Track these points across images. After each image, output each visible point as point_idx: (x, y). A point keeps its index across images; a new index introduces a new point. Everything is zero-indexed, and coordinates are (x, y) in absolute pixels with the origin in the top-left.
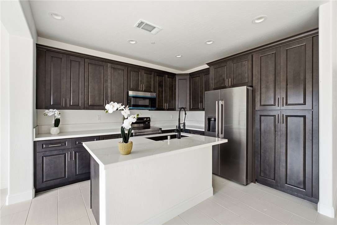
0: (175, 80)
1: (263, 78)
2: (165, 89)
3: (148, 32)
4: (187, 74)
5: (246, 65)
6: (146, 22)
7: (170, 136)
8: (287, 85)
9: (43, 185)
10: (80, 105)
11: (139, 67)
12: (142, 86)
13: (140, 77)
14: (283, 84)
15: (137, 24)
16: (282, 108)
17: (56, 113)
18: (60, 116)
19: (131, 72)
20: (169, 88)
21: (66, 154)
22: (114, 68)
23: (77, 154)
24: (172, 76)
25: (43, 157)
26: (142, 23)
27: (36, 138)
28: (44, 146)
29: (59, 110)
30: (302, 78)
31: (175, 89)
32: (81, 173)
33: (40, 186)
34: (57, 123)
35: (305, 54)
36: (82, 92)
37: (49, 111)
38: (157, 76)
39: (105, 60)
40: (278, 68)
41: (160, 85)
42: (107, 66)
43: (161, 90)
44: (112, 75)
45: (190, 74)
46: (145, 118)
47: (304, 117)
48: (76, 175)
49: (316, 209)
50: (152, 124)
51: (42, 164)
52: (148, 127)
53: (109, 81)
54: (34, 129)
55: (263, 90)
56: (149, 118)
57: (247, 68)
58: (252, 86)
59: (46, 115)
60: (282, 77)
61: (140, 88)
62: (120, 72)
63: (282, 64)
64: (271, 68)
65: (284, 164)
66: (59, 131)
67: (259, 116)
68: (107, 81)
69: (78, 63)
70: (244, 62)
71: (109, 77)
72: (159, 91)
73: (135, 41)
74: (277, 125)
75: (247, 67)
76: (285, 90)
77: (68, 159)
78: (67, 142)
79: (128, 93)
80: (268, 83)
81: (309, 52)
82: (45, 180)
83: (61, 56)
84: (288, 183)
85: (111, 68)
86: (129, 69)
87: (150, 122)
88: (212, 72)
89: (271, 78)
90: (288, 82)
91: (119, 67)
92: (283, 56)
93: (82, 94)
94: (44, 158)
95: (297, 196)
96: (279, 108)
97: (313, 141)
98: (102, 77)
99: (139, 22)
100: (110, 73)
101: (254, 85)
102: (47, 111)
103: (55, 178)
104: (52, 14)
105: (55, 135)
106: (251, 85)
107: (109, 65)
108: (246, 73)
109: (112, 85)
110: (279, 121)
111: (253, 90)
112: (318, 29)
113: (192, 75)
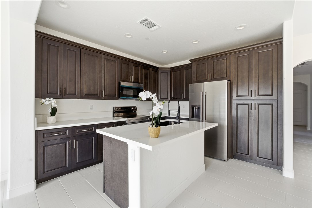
0: (158, 73)
1: (239, 74)
2: (150, 81)
3: (148, 28)
4: (169, 68)
5: (225, 63)
6: (150, 19)
7: (173, 122)
8: (258, 80)
9: (45, 176)
10: (76, 95)
11: (129, 60)
12: (132, 77)
13: (130, 69)
14: (256, 80)
15: (141, 20)
16: (254, 98)
17: (53, 102)
18: (56, 105)
19: (122, 64)
20: (153, 80)
21: (67, 142)
22: (107, 60)
23: (77, 142)
24: (156, 69)
25: (44, 147)
26: (146, 20)
27: (37, 127)
28: (45, 136)
29: (56, 99)
30: (270, 75)
31: (158, 81)
32: (80, 161)
33: (41, 176)
34: (54, 112)
35: (272, 57)
36: (77, 82)
37: (45, 100)
38: (144, 68)
39: (99, 51)
40: (251, 66)
41: (146, 77)
42: (101, 57)
43: (146, 81)
44: (105, 66)
45: (171, 68)
46: (132, 107)
47: (272, 105)
48: (76, 163)
49: (282, 174)
50: (138, 113)
51: (43, 154)
52: (135, 116)
53: (103, 72)
54: (36, 118)
55: (239, 84)
56: (136, 107)
57: (225, 66)
58: (230, 81)
59: (43, 104)
60: (254, 73)
61: (130, 79)
62: (112, 63)
63: (254, 64)
64: (246, 67)
65: (256, 142)
66: (55, 120)
67: (236, 105)
68: (101, 71)
69: (74, 52)
70: (224, 60)
71: (103, 68)
72: (145, 83)
73: (132, 36)
74: (250, 112)
75: (226, 64)
76: (257, 84)
77: (69, 148)
78: (67, 131)
79: (119, 83)
80: (243, 78)
81: (275, 56)
82: (46, 170)
83: (57, 44)
84: (259, 156)
85: (105, 59)
86: (120, 61)
87: (136, 111)
88: (194, 67)
89: (246, 74)
90: (259, 78)
91: (112, 58)
92: (256, 58)
93: (77, 84)
94: (46, 148)
95: (265, 165)
96: (252, 98)
97: (278, 122)
98: (97, 67)
99: (143, 19)
100: (104, 65)
101: (231, 80)
102: (43, 100)
103: (56, 168)
104: (58, 2)
105: (52, 125)
106: (229, 79)
107: (103, 56)
108: (224, 70)
109: (105, 75)
110: (252, 108)
111: (230, 84)
112: (282, 38)
113: (173, 69)
